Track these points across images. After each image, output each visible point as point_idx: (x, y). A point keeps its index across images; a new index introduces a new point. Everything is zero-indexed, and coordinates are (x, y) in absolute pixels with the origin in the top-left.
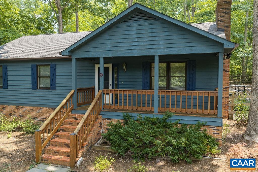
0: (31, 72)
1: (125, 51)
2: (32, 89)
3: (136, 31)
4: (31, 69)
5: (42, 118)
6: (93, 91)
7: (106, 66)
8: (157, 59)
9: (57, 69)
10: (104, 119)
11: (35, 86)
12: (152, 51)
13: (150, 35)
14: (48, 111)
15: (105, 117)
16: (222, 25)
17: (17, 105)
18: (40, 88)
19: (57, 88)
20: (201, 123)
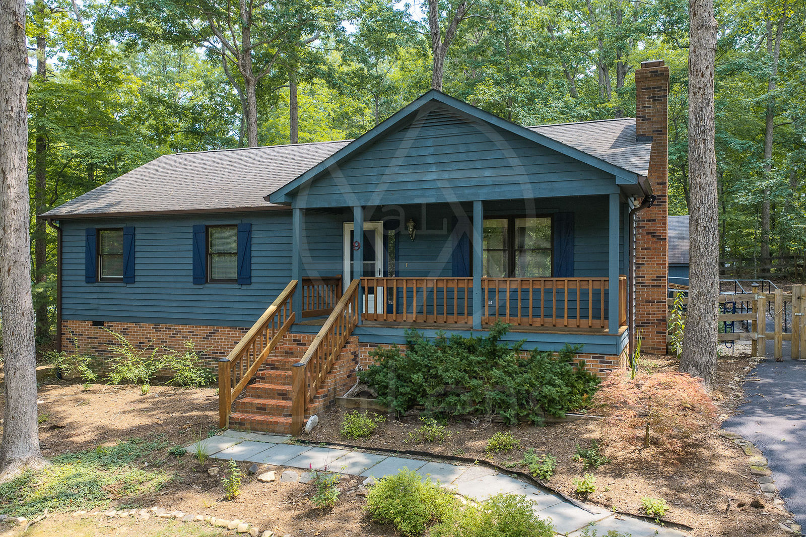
0: (191, 242)
1: (409, 193)
2: (195, 283)
3: (433, 148)
4: (191, 236)
5: (217, 353)
6: (337, 286)
7: (368, 226)
8: (478, 210)
9: (254, 234)
10: (362, 344)
11: (201, 275)
12: (467, 191)
13: (463, 157)
14: (230, 337)
15: (366, 339)
16: (647, 128)
17: (156, 322)
18: (214, 281)
19: (253, 280)
20: (572, 347)
